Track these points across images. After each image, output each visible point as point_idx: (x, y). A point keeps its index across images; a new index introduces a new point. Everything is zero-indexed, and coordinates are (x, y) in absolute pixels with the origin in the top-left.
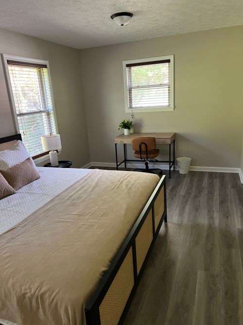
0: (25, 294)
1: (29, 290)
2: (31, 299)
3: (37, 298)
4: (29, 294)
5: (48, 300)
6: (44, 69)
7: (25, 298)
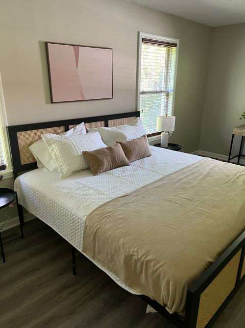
0: (132, 255)
1: (136, 253)
2: (136, 262)
3: (143, 263)
4: (136, 257)
5: (152, 269)
6: (173, 47)
7: (132, 259)
